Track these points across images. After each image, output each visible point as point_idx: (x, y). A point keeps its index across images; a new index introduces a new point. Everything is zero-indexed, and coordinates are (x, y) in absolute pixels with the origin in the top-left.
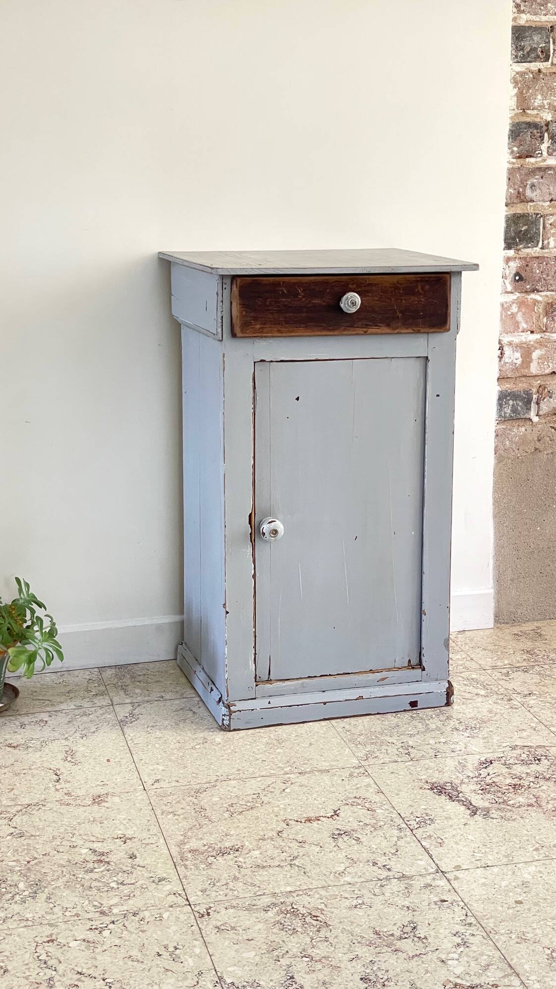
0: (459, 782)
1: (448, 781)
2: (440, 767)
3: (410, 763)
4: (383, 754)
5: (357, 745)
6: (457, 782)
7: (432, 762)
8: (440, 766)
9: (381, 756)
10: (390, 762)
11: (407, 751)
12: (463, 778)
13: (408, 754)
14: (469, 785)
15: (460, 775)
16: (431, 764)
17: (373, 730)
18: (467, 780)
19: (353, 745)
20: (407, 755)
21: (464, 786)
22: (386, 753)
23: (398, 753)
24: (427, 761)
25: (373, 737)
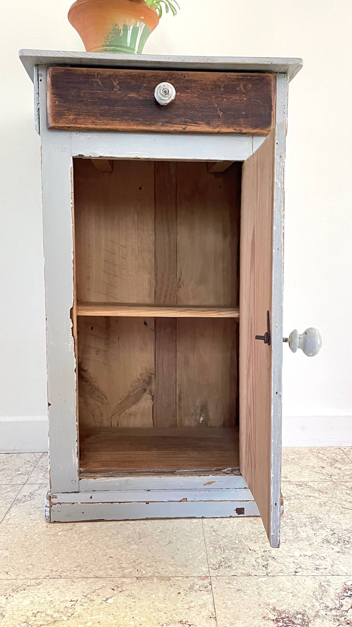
0: (313, 614)
1: (301, 611)
2: (296, 589)
3: (263, 579)
4: (238, 564)
5: (215, 549)
6: (311, 613)
7: (288, 581)
8: (297, 587)
9: (235, 566)
10: (243, 575)
11: (266, 563)
12: (319, 608)
13: (266, 566)
14: (325, 620)
15: (317, 604)
16: (287, 583)
17: (240, 533)
18: (323, 613)
19: (211, 549)
20: (264, 568)
21: (318, 620)
22: (242, 563)
23: (255, 564)
24: (283, 578)
25: (237, 542)
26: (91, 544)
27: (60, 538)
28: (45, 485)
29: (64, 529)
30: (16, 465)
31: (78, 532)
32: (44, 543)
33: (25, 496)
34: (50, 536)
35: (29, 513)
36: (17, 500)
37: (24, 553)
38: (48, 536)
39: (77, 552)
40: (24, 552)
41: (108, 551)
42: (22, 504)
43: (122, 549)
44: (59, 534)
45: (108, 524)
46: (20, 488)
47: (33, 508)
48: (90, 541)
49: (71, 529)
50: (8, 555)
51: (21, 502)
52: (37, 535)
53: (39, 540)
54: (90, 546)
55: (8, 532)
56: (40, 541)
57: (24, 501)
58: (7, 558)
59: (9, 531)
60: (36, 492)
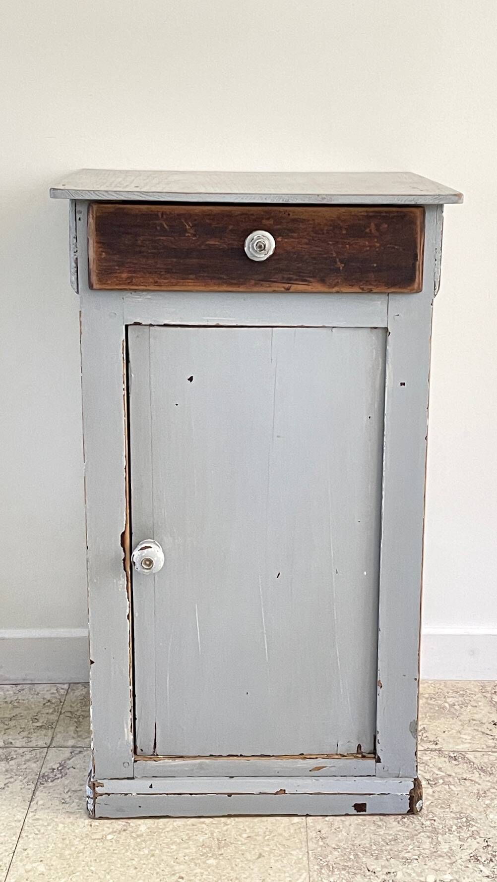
19: (316, 867)
26: (153, 855)
27: (111, 844)
28: (79, 749)
29: (115, 830)
30: (32, 708)
31: (134, 835)
32: (90, 853)
33: (54, 769)
34: (96, 841)
35: (63, 801)
36: (43, 777)
37: (64, 868)
38: (93, 841)
39: (136, 868)
40: (65, 866)
41: (177, 868)
42: (51, 784)
43: (196, 864)
44: (109, 837)
45: (175, 824)
46: (44, 755)
47: (67, 792)
48: (152, 850)
49: (124, 830)
50: (43, 870)
51: (49, 780)
52: (78, 839)
53: (82, 847)
54: (152, 858)
55: (37, 832)
56: (84, 848)
57: (53, 779)
58: (43, 875)
59: (39, 831)
60: (68, 762)
